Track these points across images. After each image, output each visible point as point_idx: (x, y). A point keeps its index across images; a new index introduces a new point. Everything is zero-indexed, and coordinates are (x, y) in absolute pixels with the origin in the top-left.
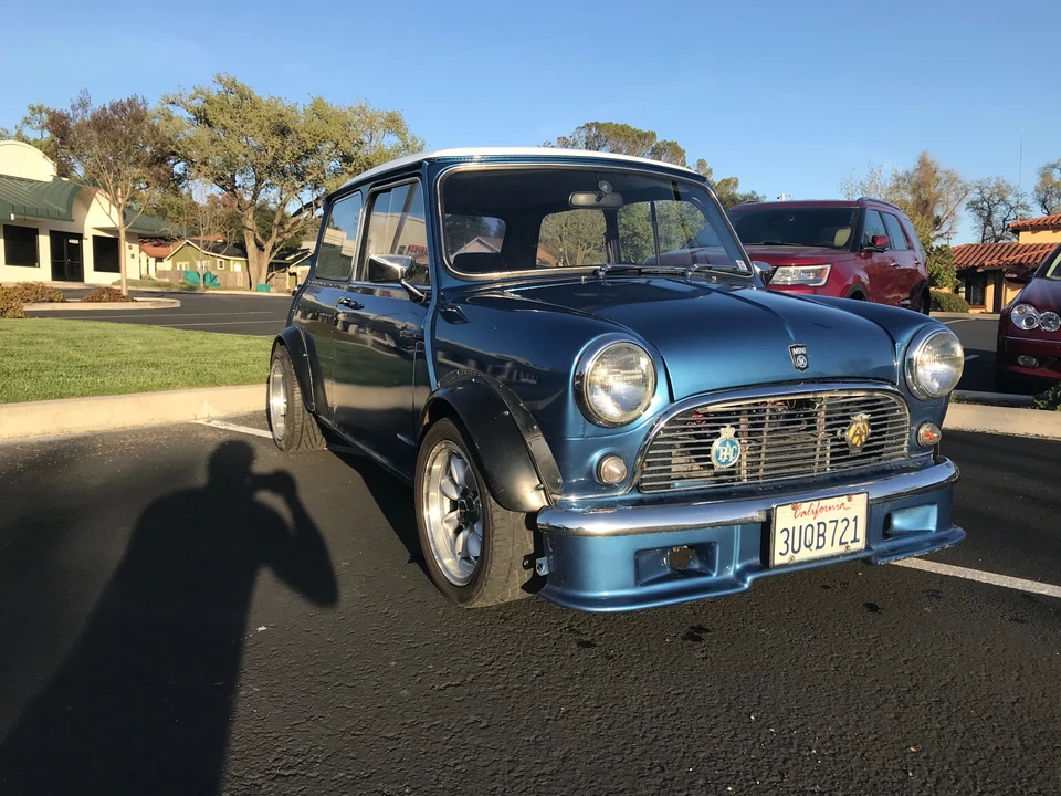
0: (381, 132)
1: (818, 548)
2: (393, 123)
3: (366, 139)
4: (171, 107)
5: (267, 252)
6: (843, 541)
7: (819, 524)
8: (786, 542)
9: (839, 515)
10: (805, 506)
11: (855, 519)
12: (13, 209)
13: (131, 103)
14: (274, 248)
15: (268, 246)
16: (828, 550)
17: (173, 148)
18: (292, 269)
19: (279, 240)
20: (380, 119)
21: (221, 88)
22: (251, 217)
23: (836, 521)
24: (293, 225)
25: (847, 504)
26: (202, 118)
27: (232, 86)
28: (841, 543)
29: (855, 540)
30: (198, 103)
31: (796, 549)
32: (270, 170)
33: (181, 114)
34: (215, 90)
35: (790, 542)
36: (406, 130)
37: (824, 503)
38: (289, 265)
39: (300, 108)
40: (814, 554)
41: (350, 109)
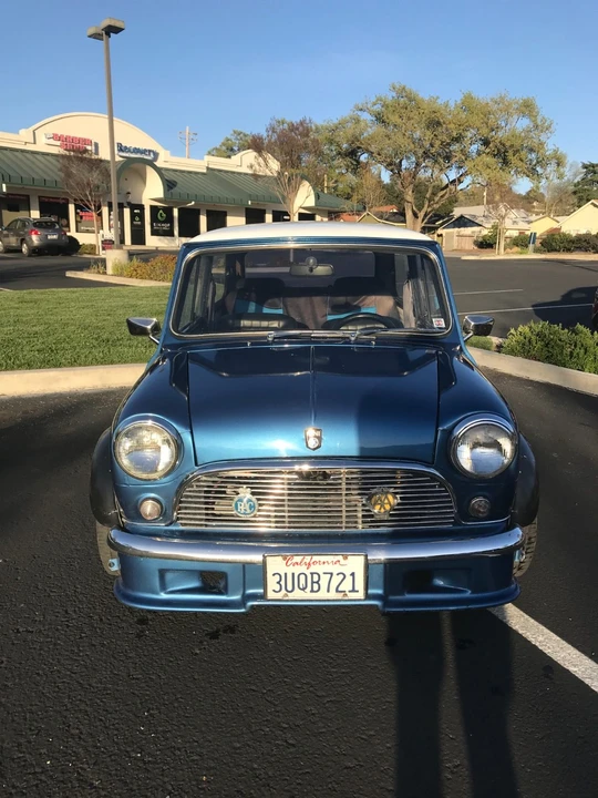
0: (515, 117)
1: (312, 591)
2: (527, 108)
3: (503, 124)
4: (359, 113)
5: (420, 219)
6: (340, 589)
7: (312, 574)
8: (278, 583)
9: (335, 569)
10: (297, 559)
11: (353, 574)
12: (250, 197)
13: (302, 123)
14: (426, 215)
15: (421, 215)
16: (323, 595)
17: (358, 144)
18: (440, 231)
19: (429, 209)
20: (515, 106)
21: (394, 94)
22: (410, 192)
23: (332, 574)
24: (442, 197)
25: (342, 561)
26: (380, 119)
27: (402, 92)
28: (337, 591)
29: (353, 590)
30: (378, 108)
31: (290, 588)
32: (426, 155)
33: (366, 117)
34: (390, 96)
35: (283, 583)
36: (538, 113)
37: (316, 558)
38: (437, 228)
39: (452, 105)
40: (307, 595)
41: (492, 100)
